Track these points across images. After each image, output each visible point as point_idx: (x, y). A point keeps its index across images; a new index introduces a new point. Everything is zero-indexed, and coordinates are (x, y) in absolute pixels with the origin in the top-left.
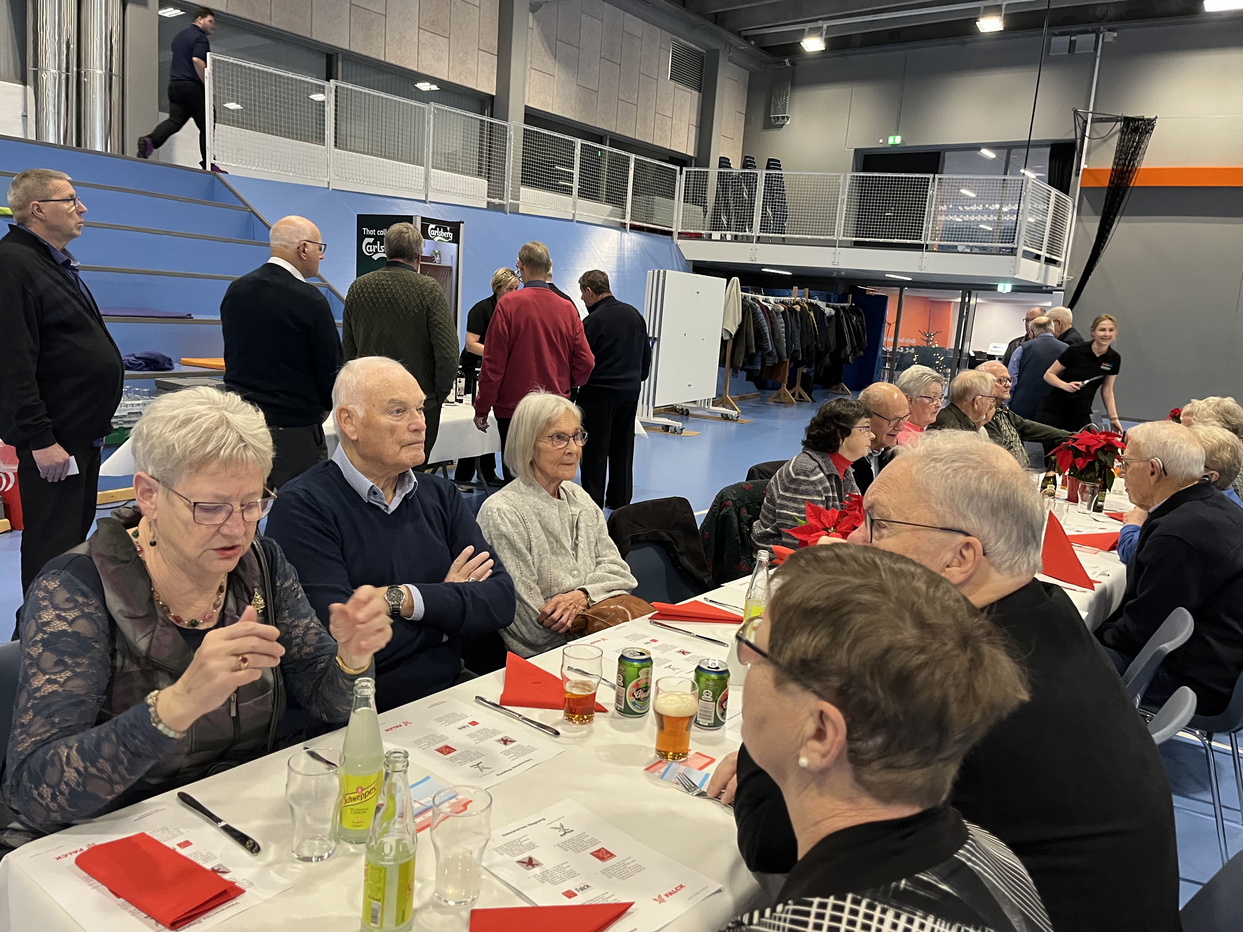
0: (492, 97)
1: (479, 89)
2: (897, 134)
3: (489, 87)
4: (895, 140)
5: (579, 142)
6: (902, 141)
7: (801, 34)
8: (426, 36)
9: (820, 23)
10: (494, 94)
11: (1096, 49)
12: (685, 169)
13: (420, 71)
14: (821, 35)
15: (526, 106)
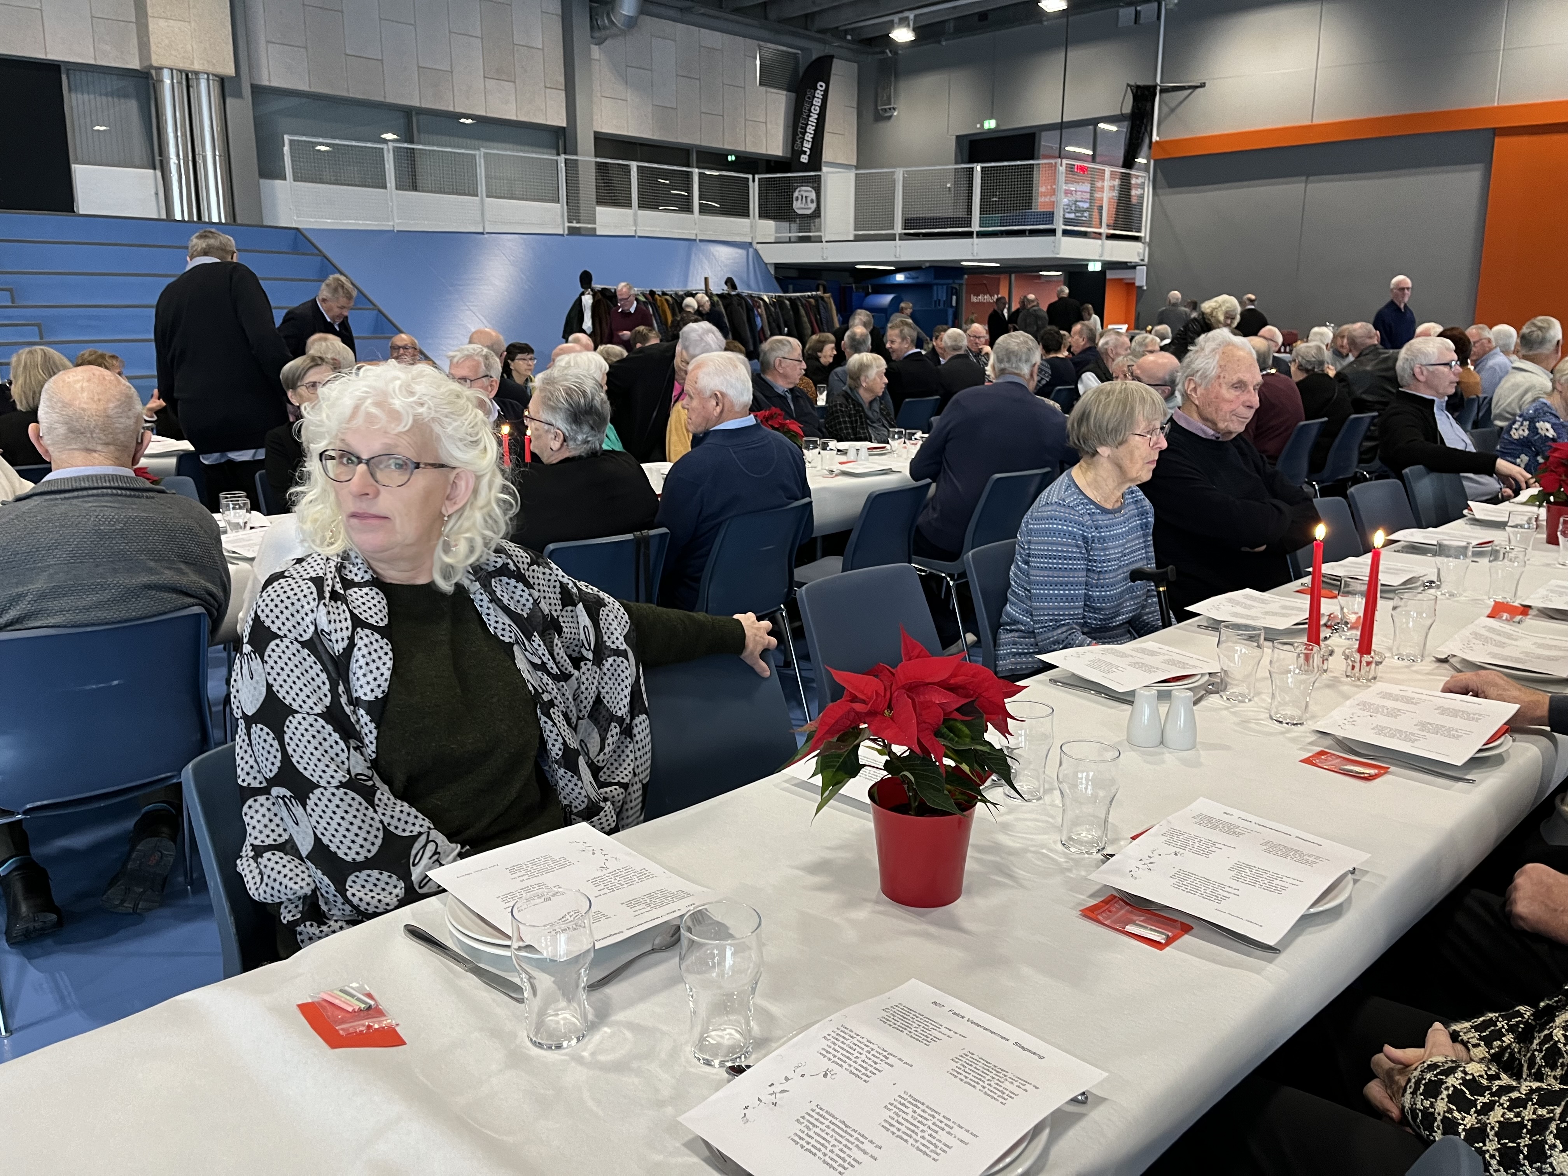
0: (564, 128)
1: (549, 123)
2: (991, 118)
3: (561, 121)
4: (990, 124)
5: (634, 165)
6: (997, 124)
7: (891, 26)
8: (491, 84)
9: (906, 14)
10: (565, 125)
11: (1159, 18)
12: (757, 177)
13: (489, 115)
14: (908, 26)
15: (596, 133)
